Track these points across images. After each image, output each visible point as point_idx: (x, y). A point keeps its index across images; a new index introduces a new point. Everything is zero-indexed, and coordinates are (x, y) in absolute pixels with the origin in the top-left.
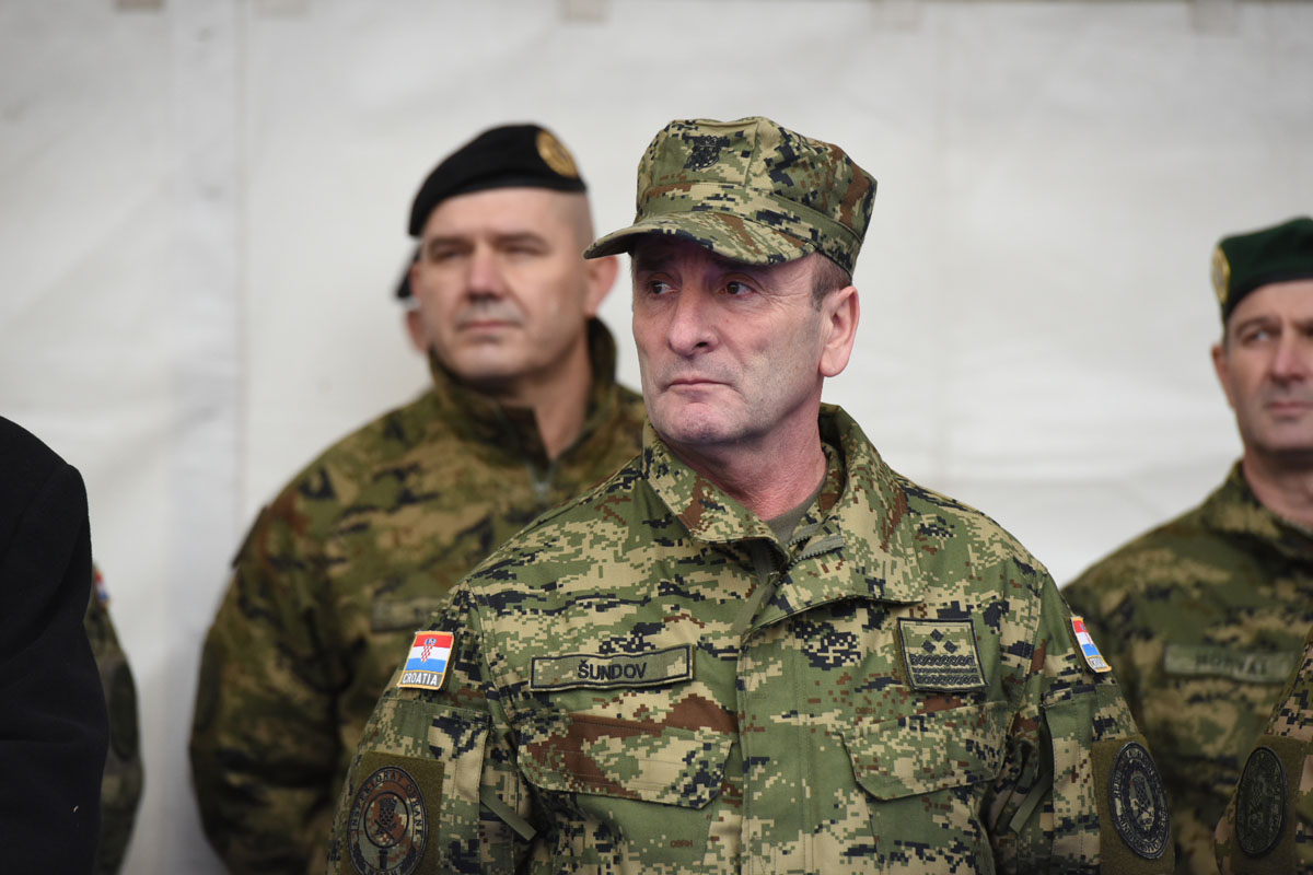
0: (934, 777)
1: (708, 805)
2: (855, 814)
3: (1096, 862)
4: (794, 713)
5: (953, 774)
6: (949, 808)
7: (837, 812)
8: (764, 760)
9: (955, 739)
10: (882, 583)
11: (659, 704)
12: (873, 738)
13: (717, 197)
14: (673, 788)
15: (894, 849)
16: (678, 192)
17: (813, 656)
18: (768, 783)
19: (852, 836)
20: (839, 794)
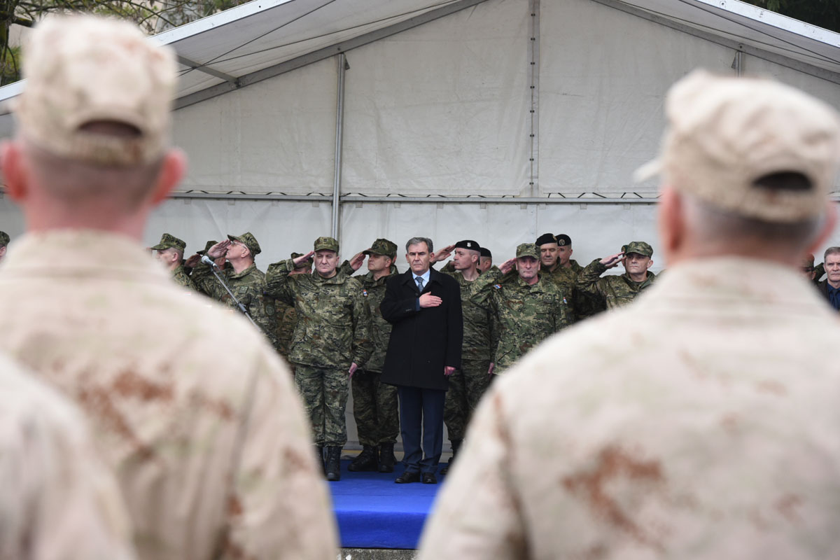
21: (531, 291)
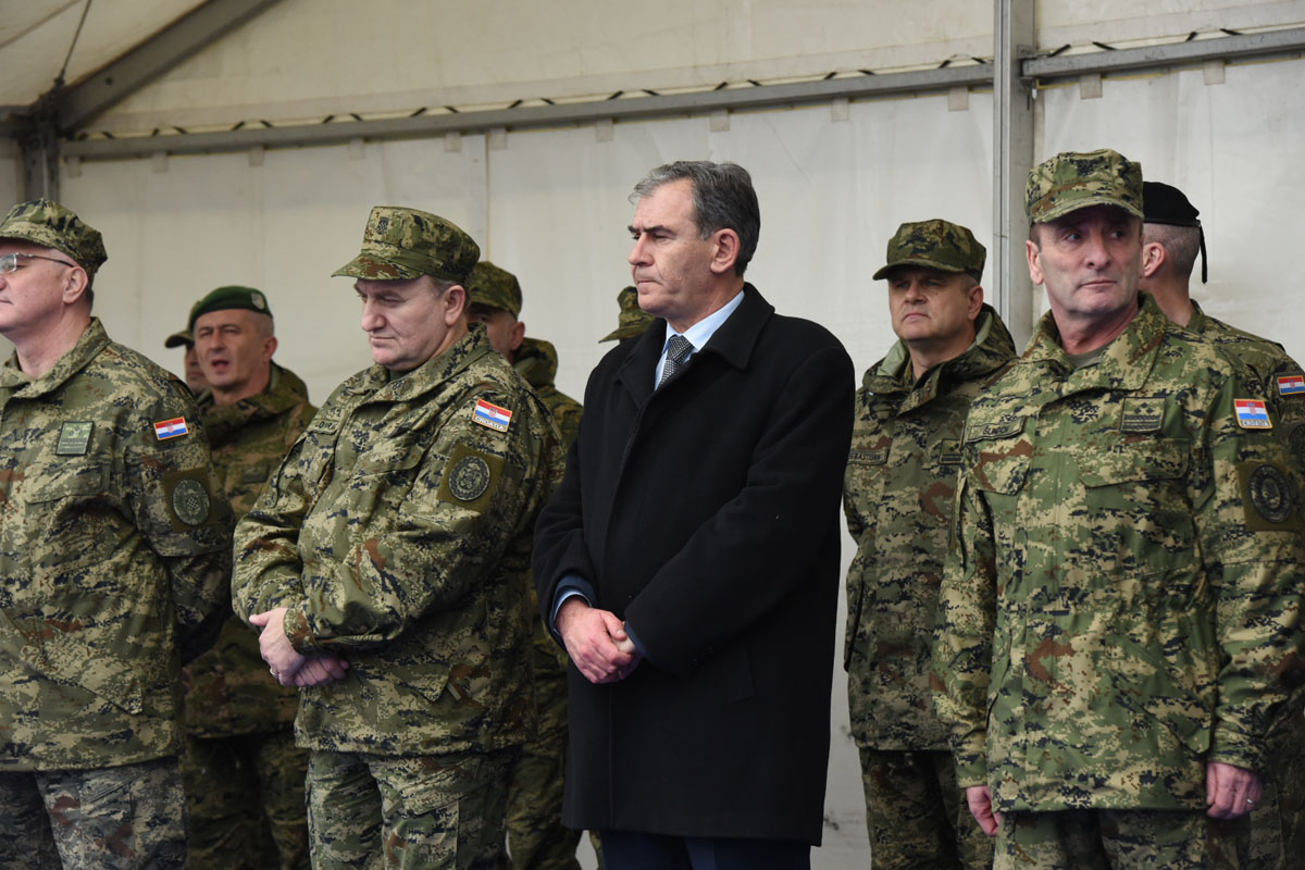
0: (1122, 475)
1: (1017, 493)
2: (1078, 495)
3: (1243, 522)
4: (1059, 446)
5: (1136, 474)
6: (1134, 491)
7: (1069, 494)
8: (1041, 470)
9: (1140, 457)
10: (1120, 381)
11: (1010, 444)
12: (1092, 456)
13: (1102, 189)
14: (1005, 485)
15: (1099, 512)
16: (1080, 188)
17: (1075, 418)
18: (1042, 481)
19: (1075, 506)
20: (1071, 485)
21: (1068, 388)
